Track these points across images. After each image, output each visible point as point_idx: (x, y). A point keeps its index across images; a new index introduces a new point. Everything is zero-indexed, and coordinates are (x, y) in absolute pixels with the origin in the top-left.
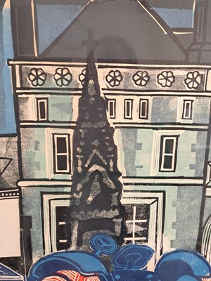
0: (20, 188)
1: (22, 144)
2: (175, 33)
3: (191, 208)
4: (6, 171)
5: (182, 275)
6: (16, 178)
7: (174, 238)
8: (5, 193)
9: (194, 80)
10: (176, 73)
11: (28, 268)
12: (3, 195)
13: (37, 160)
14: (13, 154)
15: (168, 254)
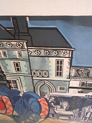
2: (7, 29)
3: (29, 82)
5: (31, 98)
7: (26, 89)
9: (19, 45)
10: (12, 43)
15: (25, 93)
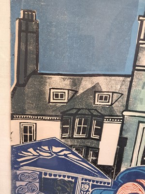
0: (123, 116)
1: (133, 83)
4: (117, 103)
6: (122, 108)
8: (112, 119)
11: (116, 175)
12: (110, 120)
13: (141, 97)
14: (124, 90)
